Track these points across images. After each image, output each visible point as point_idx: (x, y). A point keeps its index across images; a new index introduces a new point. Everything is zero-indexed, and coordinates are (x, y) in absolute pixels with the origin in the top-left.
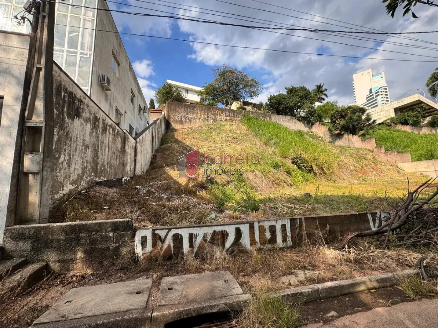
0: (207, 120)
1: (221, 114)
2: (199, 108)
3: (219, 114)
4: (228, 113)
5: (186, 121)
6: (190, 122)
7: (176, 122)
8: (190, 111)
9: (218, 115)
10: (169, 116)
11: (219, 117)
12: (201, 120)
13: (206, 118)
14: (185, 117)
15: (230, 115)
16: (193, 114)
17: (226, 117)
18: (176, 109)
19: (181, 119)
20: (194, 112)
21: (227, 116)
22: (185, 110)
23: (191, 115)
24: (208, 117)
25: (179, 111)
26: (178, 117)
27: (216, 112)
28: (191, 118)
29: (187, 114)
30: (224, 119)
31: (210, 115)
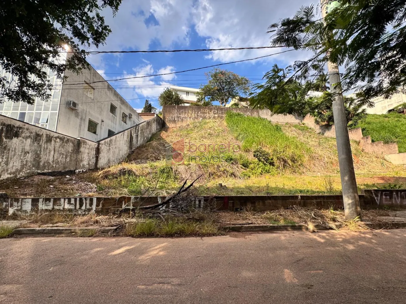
1: (210, 112)
2: (190, 108)
3: (208, 112)
4: (216, 111)
5: (178, 121)
6: (182, 121)
7: (170, 121)
8: (182, 112)
10: (164, 117)
11: (208, 115)
12: (191, 119)
13: (196, 117)
14: (178, 117)
15: (218, 112)
16: (185, 114)
18: (170, 111)
19: (174, 118)
20: (185, 112)
21: (215, 114)
22: (177, 111)
23: (183, 115)
24: (198, 116)
25: (173, 112)
26: (172, 117)
27: (205, 111)
28: (183, 117)
29: (180, 114)
30: (212, 117)
31: (199, 114)
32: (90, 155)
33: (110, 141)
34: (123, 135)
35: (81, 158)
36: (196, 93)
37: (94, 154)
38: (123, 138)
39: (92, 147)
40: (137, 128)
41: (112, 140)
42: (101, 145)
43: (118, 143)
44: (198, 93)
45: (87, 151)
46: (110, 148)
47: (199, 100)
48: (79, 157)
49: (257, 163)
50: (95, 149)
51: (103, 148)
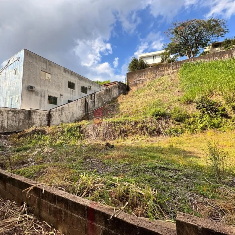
0: (156, 78)
1: (168, 69)
2: (149, 70)
3: (167, 69)
4: (175, 66)
5: (139, 83)
6: (143, 83)
7: (133, 85)
8: (142, 75)
9: (165, 70)
10: (128, 83)
11: (166, 72)
12: (150, 79)
13: (155, 76)
14: (139, 80)
15: (177, 67)
16: (144, 76)
17: (172, 71)
18: (132, 77)
19: (136, 82)
20: (145, 75)
21: (174, 69)
22: (138, 75)
23: (143, 78)
24: (156, 75)
25: (134, 77)
26: (134, 81)
27: (163, 69)
28: (143, 80)
29: (140, 77)
30: (171, 73)
31: (158, 73)
32: (41, 119)
33: (61, 108)
34: (76, 102)
35: (33, 122)
36: (161, 55)
37: (46, 118)
38: (77, 105)
39: (43, 114)
40: (93, 96)
41: (64, 107)
42: (52, 112)
43: (71, 109)
44: (162, 54)
45: (38, 117)
46: (62, 113)
47: (163, 60)
48: (31, 121)
49: (199, 116)
50: (46, 115)
51: (54, 114)
